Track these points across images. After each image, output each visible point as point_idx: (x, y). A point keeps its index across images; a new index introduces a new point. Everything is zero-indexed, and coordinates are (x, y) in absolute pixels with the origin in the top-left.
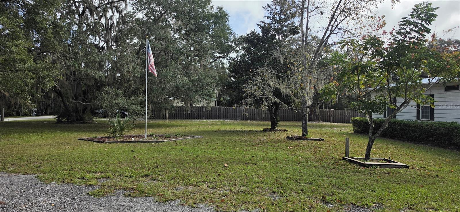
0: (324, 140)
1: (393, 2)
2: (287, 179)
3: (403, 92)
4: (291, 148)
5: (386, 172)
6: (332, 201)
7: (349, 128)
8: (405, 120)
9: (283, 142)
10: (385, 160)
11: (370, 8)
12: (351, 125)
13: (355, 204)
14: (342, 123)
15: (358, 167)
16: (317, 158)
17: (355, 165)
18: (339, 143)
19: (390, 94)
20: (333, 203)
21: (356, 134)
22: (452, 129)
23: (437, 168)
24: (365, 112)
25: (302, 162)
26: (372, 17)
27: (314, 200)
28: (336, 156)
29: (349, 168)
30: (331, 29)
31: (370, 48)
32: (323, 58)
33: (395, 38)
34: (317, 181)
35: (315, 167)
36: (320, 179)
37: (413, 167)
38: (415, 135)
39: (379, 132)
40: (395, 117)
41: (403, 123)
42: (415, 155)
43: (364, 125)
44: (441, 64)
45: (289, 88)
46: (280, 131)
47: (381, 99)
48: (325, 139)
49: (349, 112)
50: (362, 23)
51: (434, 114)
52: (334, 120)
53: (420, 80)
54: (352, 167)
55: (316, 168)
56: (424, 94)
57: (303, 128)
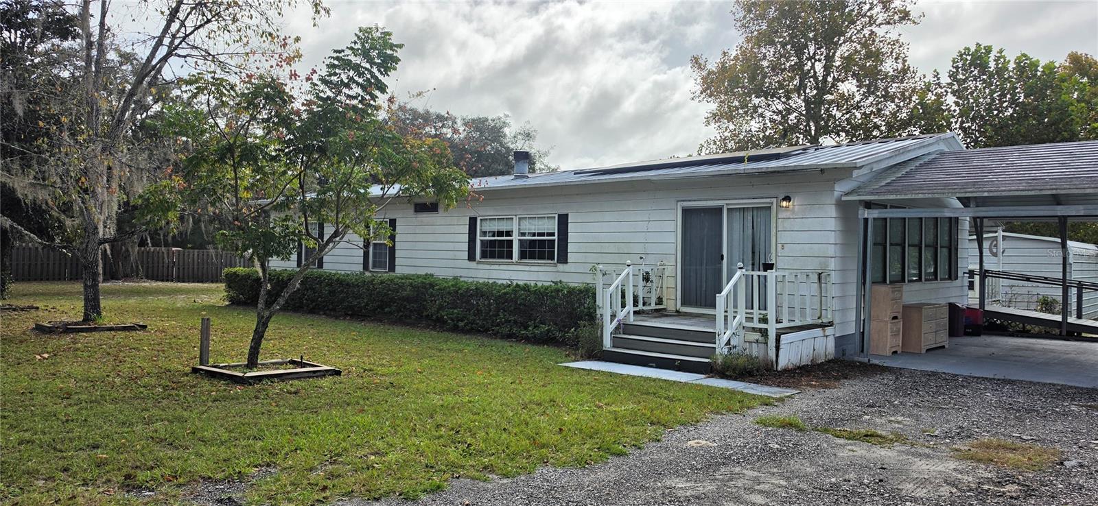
0: (149, 327)
1: (316, 11)
2: (22, 447)
3: (332, 211)
4: (44, 358)
5: (293, 390)
6: (152, 482)
7: (215, 294)
8: (339, 272)
9: (21, 342)
10: (293, 362)
11: (267, 12)
12: (222, 286)
13: (210, 478)
14: (202, 282)
15: (229, 387)
16: (121, 376)
17: (222, 382)
18: (187, 333)
19: (305, 214)
20: (154, 487)
21: (234, 309)
22: (425, 287)
23: (394, 368)
24: (252, 255)
25: (76, 393)
26: (270, 34)
27: (101, 490)
28: (175, 365)
29: (207, 391)
30: (170, 43)
31: (264, 106)
32: (152, 114)
33: (317, 92)
34: (116, 436)
35: (114, 401)
36: (126, 430)
37: (350, 372)
38: (359, 303)
39: (281, 301)
40: (321, 265)
41: (335, 278)
42: (355, 344)
43: (252, 286)
44: (404, 158)
45: (44, 187)
46: (14, 310)
47: (288, 225)
48: (150, 325)
49: (219, 256)
50: (248, 42)
51: (395, 258)
52: (181, 276)
53: (365, 188)
54: (214, 389)
55: (117, 403)
56: (373, 217)
57: (86, 300)
